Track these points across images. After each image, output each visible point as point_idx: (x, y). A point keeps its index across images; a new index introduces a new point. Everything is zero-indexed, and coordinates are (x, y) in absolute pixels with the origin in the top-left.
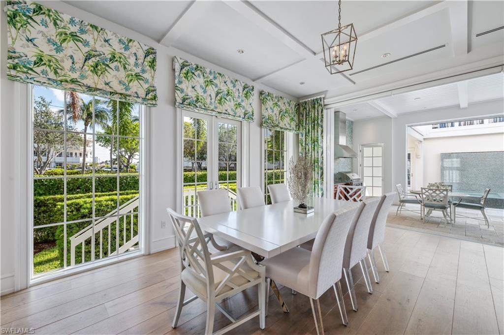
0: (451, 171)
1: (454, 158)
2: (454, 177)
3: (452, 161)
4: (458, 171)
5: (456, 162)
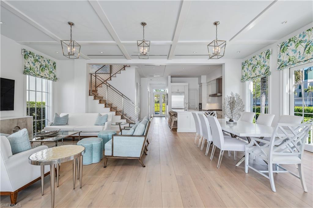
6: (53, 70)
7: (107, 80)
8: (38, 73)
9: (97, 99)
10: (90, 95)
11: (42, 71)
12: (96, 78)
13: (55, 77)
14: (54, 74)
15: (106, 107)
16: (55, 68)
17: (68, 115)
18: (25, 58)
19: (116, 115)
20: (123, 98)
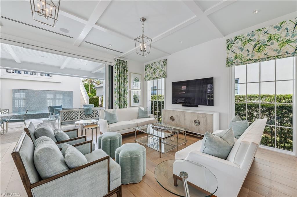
0: (19, 101)
1: (21, 92)
2: (22, 104)
3: (20, 94)
4: (24, 100)
5: (23, 95)
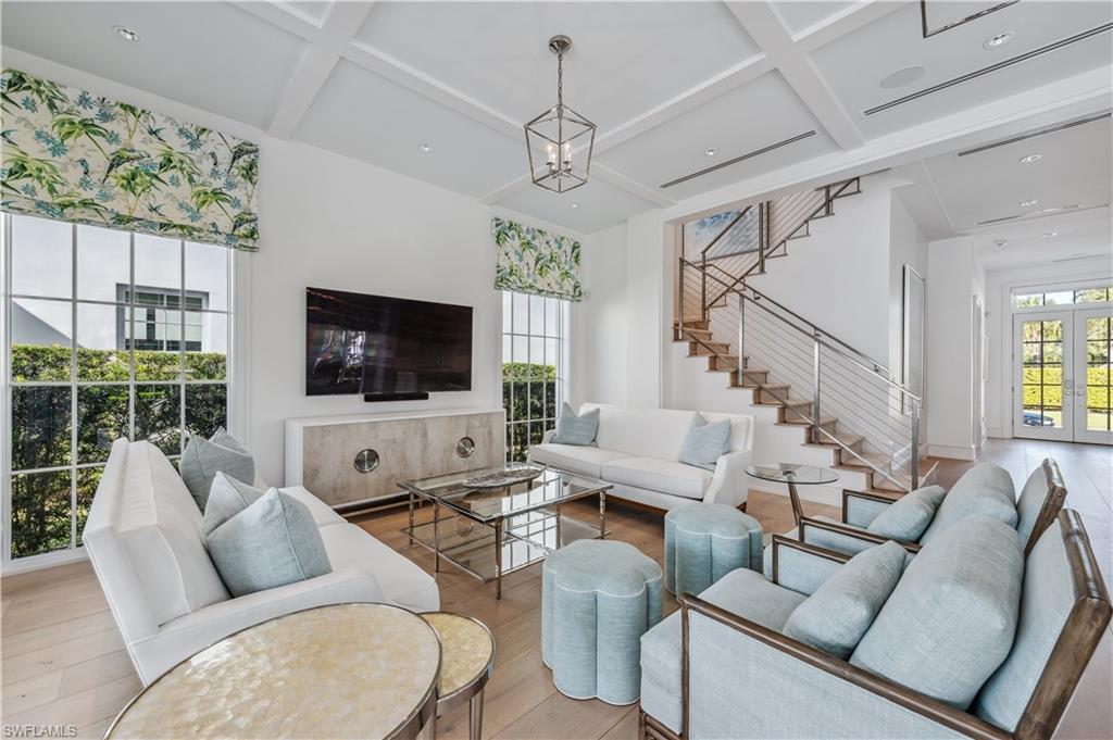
6: (571, 268)
7: (746, 274)
8: (530, 281)
9: (702, 354)
10: (676, 339)
11: (541, 274)
12: (704, 275)
13: (576, 287)
14: (573, 278)
15: (735, 384)
16: (577, 262)
17: (598, 410)
18: (498, 242)
19: (783, 421)
20: (816, 344)
